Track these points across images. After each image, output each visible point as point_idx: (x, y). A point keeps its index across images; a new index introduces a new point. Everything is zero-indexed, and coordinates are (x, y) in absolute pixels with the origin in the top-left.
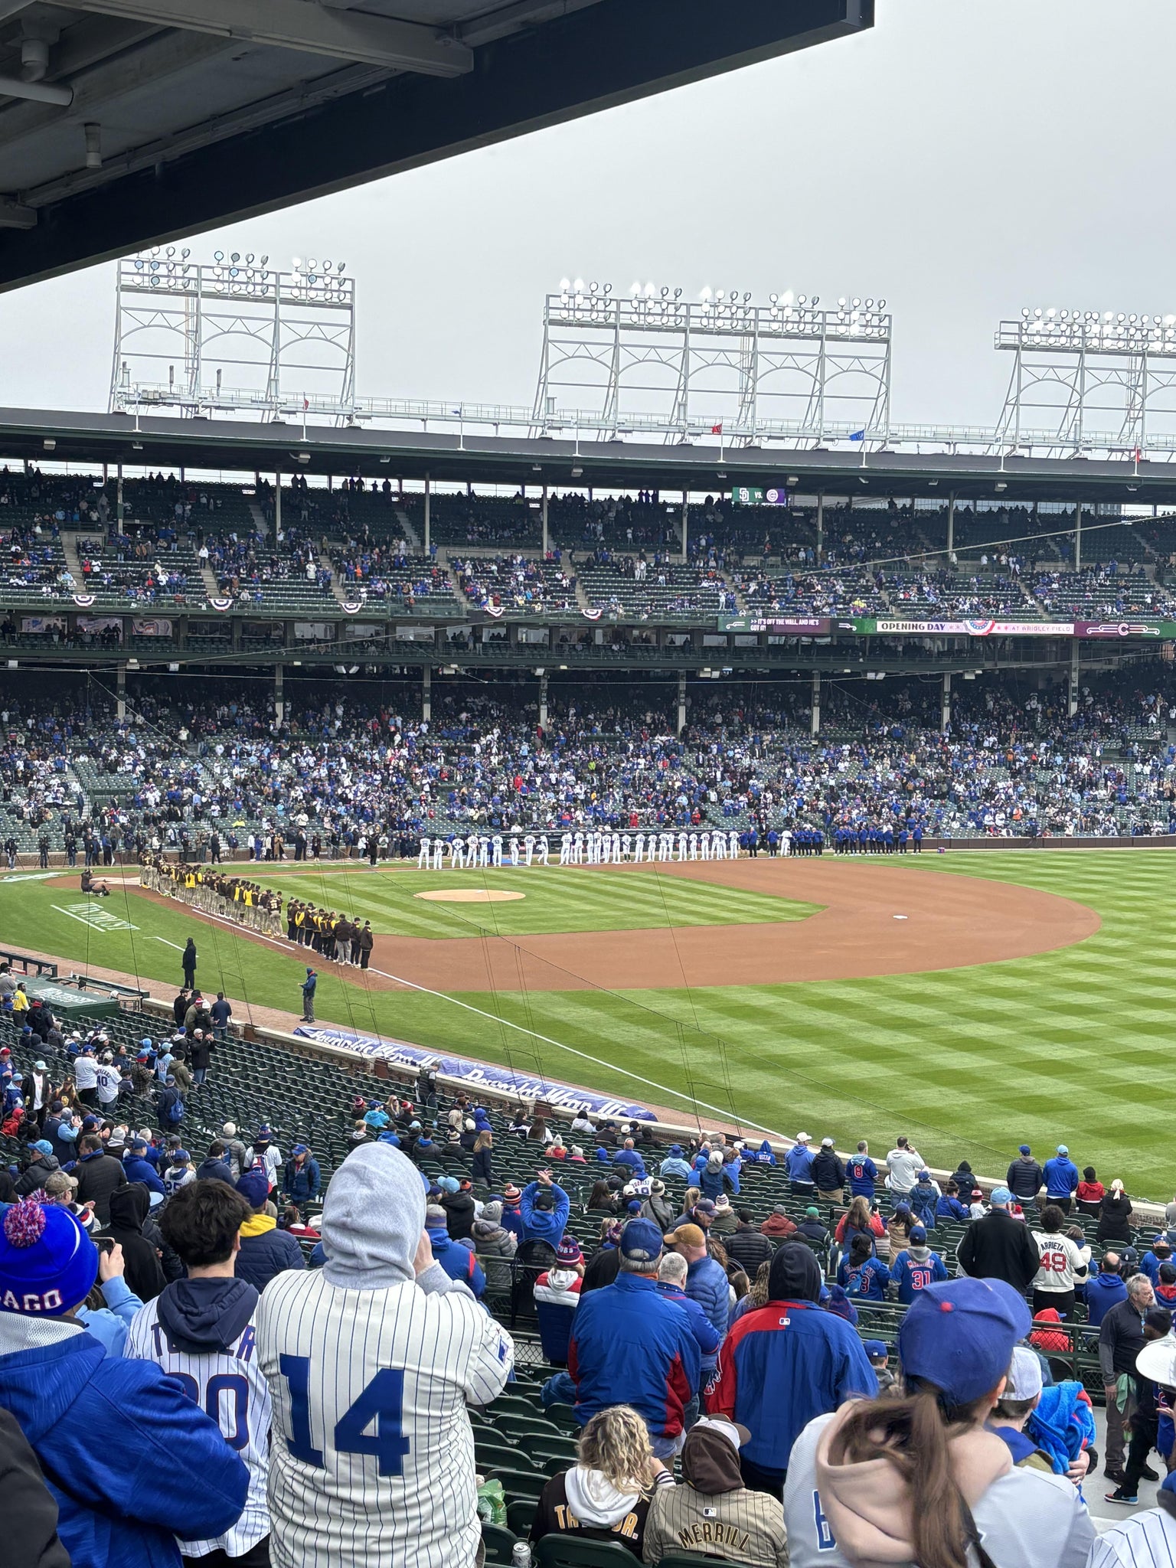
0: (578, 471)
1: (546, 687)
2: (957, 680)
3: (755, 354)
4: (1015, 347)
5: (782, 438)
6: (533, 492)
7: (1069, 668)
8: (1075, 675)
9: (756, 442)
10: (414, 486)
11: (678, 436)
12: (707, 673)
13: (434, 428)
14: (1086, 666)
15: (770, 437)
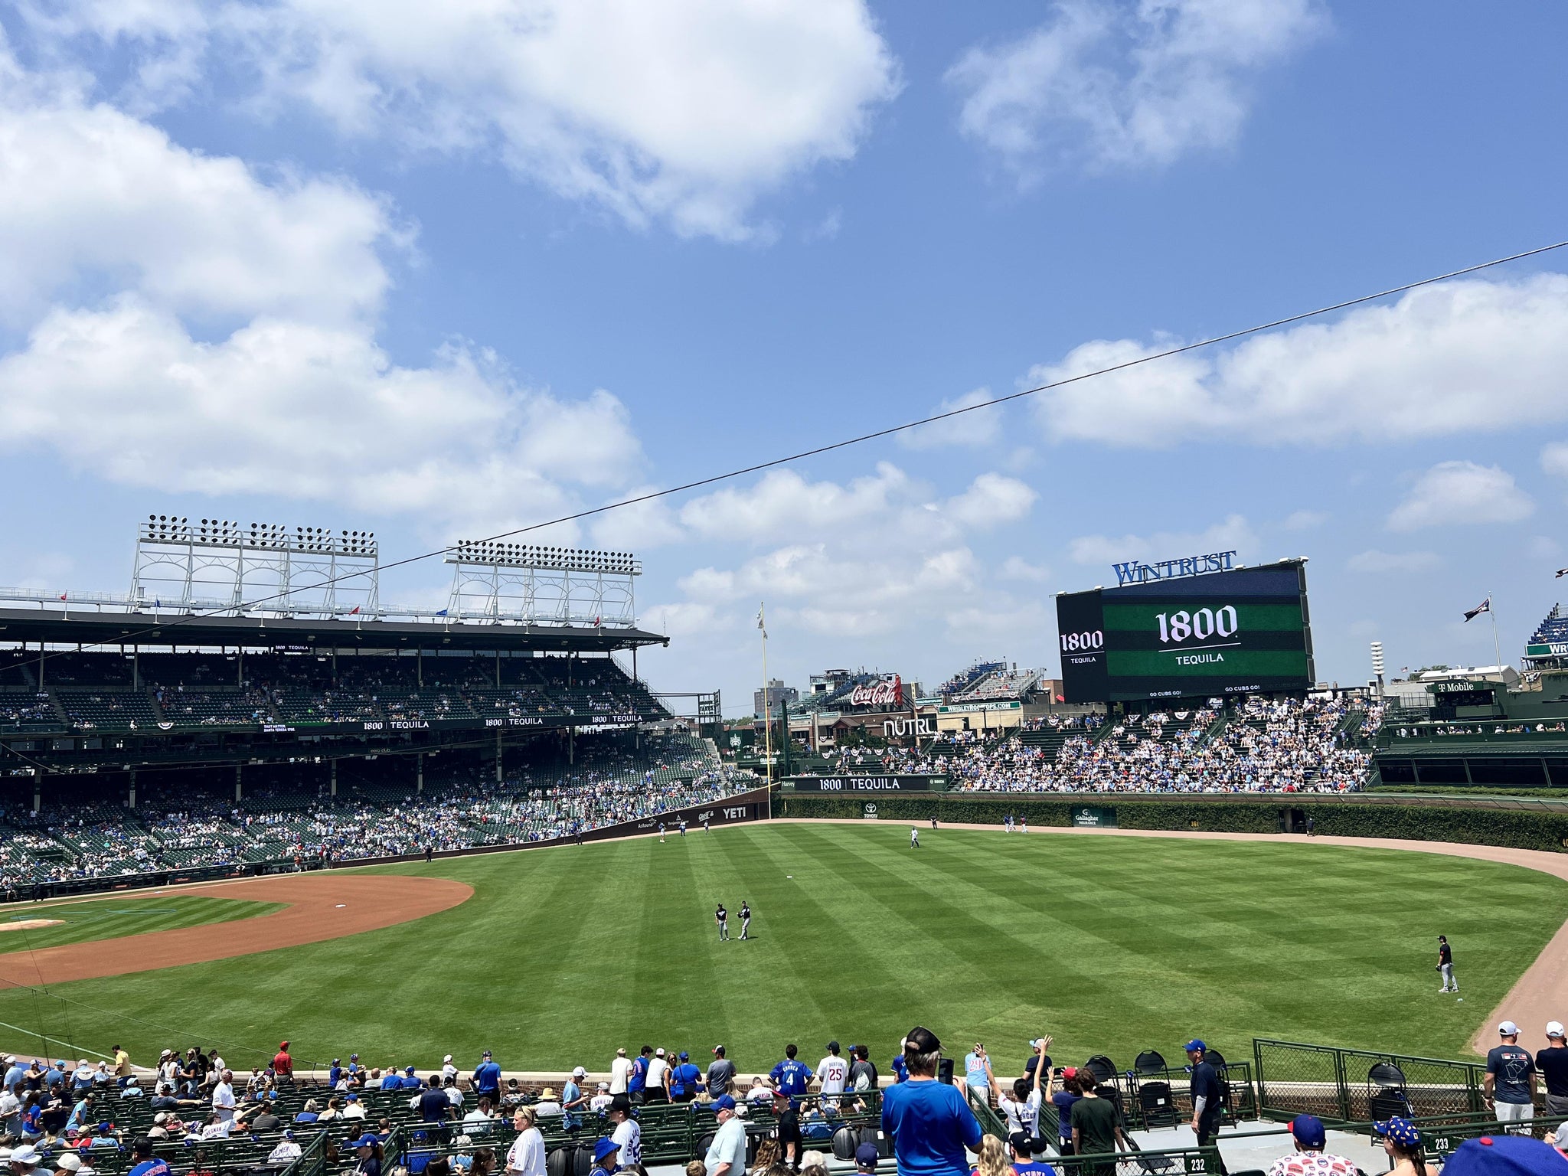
0: (157, 634)
1: (134, 777)
2: (426, 756)
3: (288, 562)
4: (455, 562)
5: (308, 613)
6: (129, 648)
7: (496, 747)
8: (499, 750)
9: (291, 615)
10: (33, 646)
11: (236, 612)
12: (253, 761)
13: (48, 606)
14: (507, 745)
15: (299, 613)
